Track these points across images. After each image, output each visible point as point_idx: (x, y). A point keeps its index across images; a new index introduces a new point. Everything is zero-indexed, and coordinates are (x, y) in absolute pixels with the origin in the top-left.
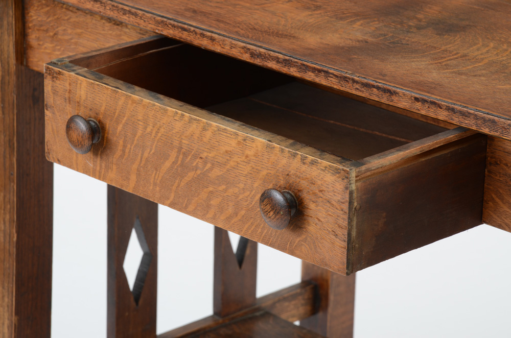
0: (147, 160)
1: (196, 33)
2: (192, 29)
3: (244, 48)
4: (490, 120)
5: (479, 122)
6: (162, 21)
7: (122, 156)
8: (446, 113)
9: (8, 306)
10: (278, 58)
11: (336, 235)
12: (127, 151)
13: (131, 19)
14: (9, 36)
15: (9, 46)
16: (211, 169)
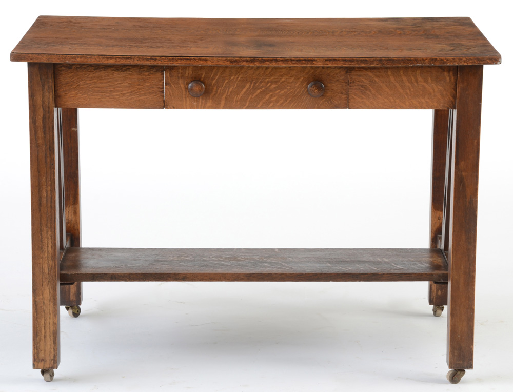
0: (231, 92)
1: (195, 60)
2: (193, 58)
3: (225, 60)
4: (364, 60)
5: (359, 62)
6: (173, 59)
7: (215, 94)
8: (342, 62)
9: (51, 236)
10: (247, 60)
11: (342, 93)
12: (219, 91)
13: (152, 62)
14: (49, 93)
15: (49, 98)
16: (271, 85)
